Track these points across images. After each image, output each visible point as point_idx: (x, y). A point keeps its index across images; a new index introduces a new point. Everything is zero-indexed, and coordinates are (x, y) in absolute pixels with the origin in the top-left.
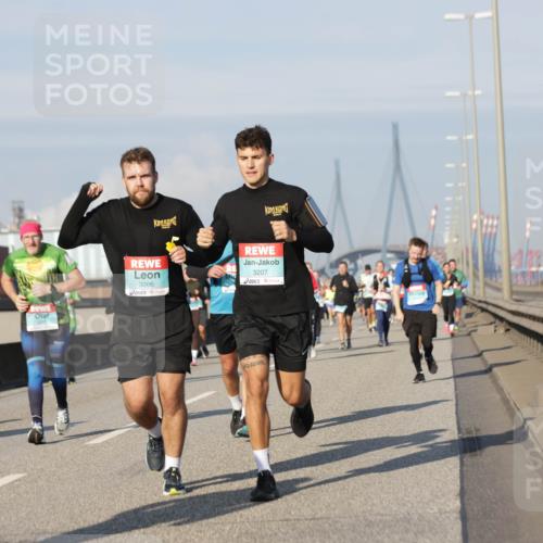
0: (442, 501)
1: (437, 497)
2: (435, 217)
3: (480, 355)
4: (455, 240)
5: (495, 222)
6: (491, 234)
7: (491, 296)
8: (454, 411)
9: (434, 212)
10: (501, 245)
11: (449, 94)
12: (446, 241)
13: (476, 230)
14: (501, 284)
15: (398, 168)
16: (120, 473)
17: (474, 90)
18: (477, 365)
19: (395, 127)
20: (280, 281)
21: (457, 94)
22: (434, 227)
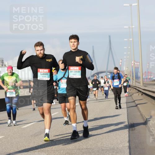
0: (124, 143)
1: (122, 142)
2: (121, 62)
3: (134, 101)
4: (127, 69)
5: (138, 64)
6: (137, 67)
7: (137, 85)
8: (127, 118)
9: (121, 61)
10: (140, 70)
11: (125, 27)
12: (124, 69)
13: (133, 66)
14: (140, 81)
15: (110, 48)
16: (31, 136)
17: (132, 26)
18: (133, 104)
19: (110, 36)
20: (80, 77)
21: (127, 27)
22: (121, 65)
